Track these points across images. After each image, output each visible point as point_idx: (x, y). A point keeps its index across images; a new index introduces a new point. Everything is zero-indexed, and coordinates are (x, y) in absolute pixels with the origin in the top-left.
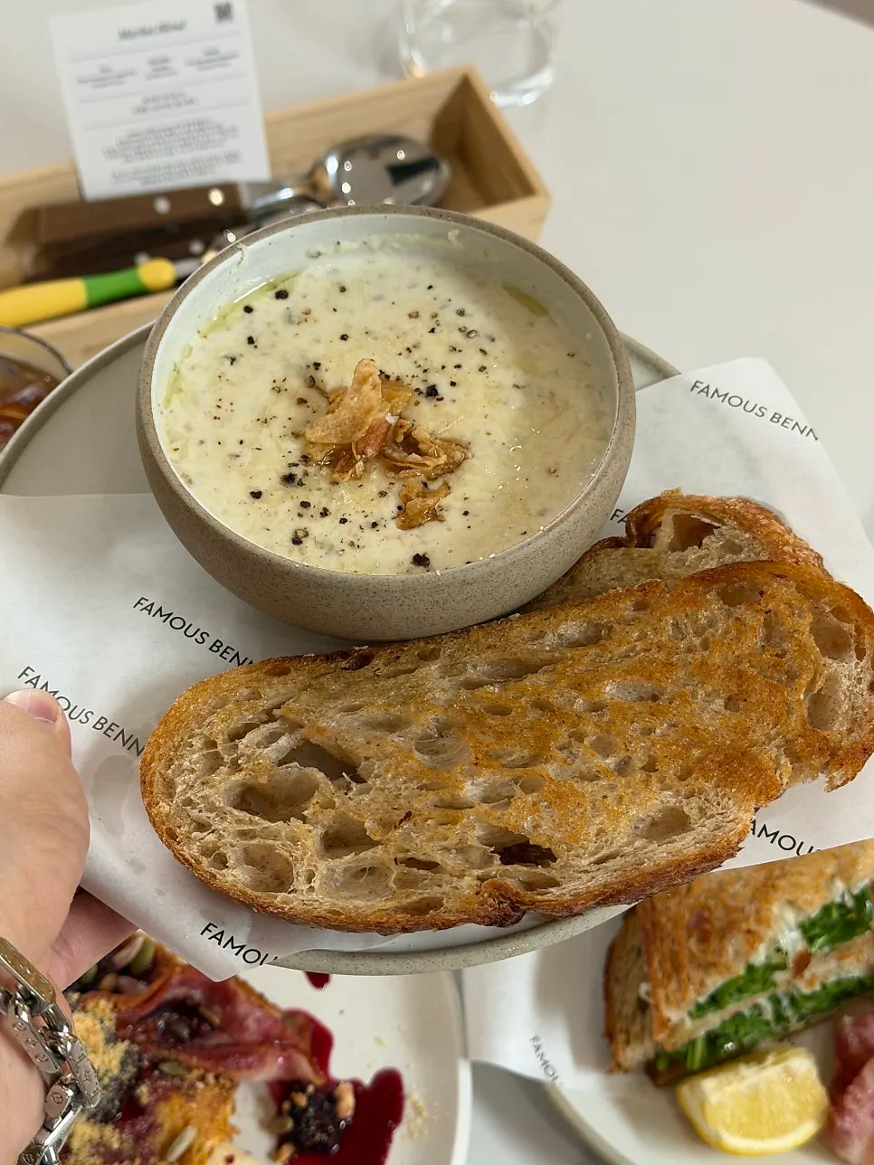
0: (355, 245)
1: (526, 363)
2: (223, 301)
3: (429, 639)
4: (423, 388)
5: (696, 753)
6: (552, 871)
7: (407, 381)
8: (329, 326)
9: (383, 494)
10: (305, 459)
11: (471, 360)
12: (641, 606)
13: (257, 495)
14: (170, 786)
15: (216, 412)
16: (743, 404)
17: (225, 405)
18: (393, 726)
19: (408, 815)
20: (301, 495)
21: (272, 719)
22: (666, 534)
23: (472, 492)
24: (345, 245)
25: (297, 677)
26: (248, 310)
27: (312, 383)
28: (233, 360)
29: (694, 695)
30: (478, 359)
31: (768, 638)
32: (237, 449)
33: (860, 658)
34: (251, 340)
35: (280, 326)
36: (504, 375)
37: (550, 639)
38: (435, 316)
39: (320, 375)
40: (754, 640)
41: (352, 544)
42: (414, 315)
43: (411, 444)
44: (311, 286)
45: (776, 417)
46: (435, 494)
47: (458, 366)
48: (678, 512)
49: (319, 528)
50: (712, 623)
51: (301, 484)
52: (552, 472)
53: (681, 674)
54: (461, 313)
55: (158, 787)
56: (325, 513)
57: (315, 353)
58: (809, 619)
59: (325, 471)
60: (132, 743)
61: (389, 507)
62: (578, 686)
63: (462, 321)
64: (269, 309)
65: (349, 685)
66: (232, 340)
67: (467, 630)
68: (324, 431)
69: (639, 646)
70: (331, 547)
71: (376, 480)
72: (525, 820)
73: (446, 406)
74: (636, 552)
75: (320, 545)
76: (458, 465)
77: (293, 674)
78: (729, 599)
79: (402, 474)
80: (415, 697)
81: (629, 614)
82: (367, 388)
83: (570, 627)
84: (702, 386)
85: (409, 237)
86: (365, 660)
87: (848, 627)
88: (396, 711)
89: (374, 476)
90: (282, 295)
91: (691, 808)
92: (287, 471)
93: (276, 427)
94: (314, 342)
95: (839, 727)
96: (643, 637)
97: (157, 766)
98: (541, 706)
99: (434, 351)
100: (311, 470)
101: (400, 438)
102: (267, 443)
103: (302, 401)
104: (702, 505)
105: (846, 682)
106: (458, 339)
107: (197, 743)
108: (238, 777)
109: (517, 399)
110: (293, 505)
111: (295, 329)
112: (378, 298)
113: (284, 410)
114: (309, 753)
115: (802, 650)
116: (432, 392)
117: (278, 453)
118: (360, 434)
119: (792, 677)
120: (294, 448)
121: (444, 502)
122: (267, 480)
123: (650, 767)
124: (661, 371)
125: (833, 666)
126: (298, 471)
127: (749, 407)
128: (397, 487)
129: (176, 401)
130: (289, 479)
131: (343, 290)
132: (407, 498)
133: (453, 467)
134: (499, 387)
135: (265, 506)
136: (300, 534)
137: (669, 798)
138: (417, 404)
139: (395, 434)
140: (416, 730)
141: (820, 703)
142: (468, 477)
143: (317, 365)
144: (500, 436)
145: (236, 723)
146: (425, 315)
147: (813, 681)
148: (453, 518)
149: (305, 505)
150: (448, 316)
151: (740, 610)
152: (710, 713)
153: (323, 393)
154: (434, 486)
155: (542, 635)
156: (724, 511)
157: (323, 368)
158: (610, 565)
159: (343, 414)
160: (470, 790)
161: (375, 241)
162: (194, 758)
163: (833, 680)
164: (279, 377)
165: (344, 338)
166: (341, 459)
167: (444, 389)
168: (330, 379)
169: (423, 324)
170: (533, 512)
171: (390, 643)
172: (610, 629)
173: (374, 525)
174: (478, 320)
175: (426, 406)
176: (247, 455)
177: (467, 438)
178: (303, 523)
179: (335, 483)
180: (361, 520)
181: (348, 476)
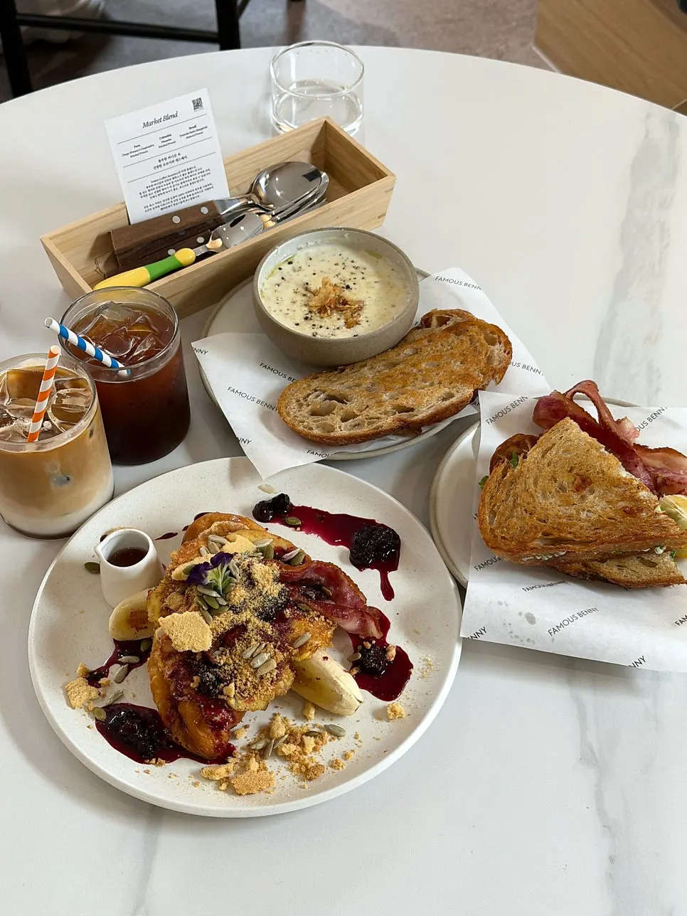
0: (313, 244)
1: (379, 274)
2: (272, 267)
3: (363, 361)
4: (344, 286)
5: (453, 377)
6: (415, 412)
7: (338, 285)
8: (309, 271)
9: (339, 319)
10: (310, 312)
11: (359, 276)
12: (429, 341)
13: (297, 324)
14: (288, 413)
15: (277, 301)
16: (454, 282)
17: (279, 299)
18: (358, 385)
19: (367, 406)
20: (312, 323)
21: (316, 391)
22: (434, 322)
23: (368, 315)
24: (310, 243)
25: (322, 378)
26: (280, 269)
27: (307, 289)
28: (278, 285)
29: (450, 362)
30: (362, 275)
31: (471, 344)
32: (287, 312)
33: (500, 344)
34: (283, 278)
35: (292, 273)
36: (372, 279)
37: (402, 355)
38: (344, 264)
39: (309, 286)
40: (467, 344)
41: (332, 335)
42: (337, 264)
43: (345, 303)
44: (300, 259)
45: (466, 284)
46: (356, 317)
47: (355, 278)
48: (438, 315)
49: (320, 331)
50: (453, 342)
51: (311, 319)
52: (393, 306)
53: (445, 358)
54: (353, 262)
56: (321, 327)
57: (306, 280)
58: (483, 335)
59: (318, 315)
60: (270, 407)
61: (342, 323)
62: (414, 365)
63: (353, 264)
64: (286, 267)
65: (339, 378)
66: (277, 279)
67: (375, 357)
68: (315, 302)
69: (431, 352)
70: (326, 336)
71: (335, 315)
72: (403, 401)
73: (353, 291)
74: (425, 329)
75: (322, 336)
76: (362, 308)
77: (320, 378)
78: (458, 334)
79: (344, 312)
80: (362, 377)
81: (427, 343)
82: (328, 286)
83: (408, 351)
84: (439, 278)
85: (331, 238)
86: (343, 370)
87: (495, 336)
88: (356, 382)
89: (335, 314)
90: (290, 263)
91: (454, 391)
92: (305, 316)
93: (298, 304)
94: (305, 276)
95: (495, 363)
96: (432, 349)
98: (404, 373)
99: (346, 274)
100: (313, 315)
101: (341, 302)
102: (297, 309)
103: (304, 295)
104: (445, 312)
105: (496, 351)
106: (354, 270)
107: (294, 401)
108: (310, 407)
109: (377, 286)
110: (310, 326)
111: (297, 273)
112: (323, 260)
113: (300, 299)
114: (331, 398)
115: (482, 345)
116: (348, 287)
117: (301, 311)
118: (328, 302)
119: (480, 353)
120: (306, 309)
121: (359, 319)
122: (299, 319)
123: (440, 383)
124: (425, 276)
125: (492, 347)
126: (309, 316)
127: (456, 282)
128: (343, 317)
130: (306, 318)
131: (311, 259)
132: (347, 319)
133: (360, 309)
134: (369, 283)
135: (301, 327)
137: (447, 390)
138: (344, 291)
139: (339, 300)
140: (364, 386)
141: (489, 359)
142: (365, 311)
143: (307, 284)
144: (374, 297)
145: (305, 394)
146: (340, 264)
147: (487, 353)
148: (364, 323)
149: (314, 325)
150: (348, 263)
151: (462, 337)
152: (457, 366)
153: (310, 292)
154: (354, 315)
155: (399, 354)
157: (309, 283)
158: (418, 335)
159: (321, 295)
160: (385, 397)
161: (319, 241)
162: (294, 405)
163: (492, 351)
164: (295, 289)
165: (314, 274)
166: (323, 310)
167: (351, 286)
168: (313, 287)
169: (340, 268)
171: (349, 364)
172: (421, 349)
173: (338, 328)
174: (359, 262)
175: (347, 291)
176: (291, 313)
177: (363, 299)
178: (315, 330)
179: (322, 318)
180: (334, 327)
181: (326, 315)
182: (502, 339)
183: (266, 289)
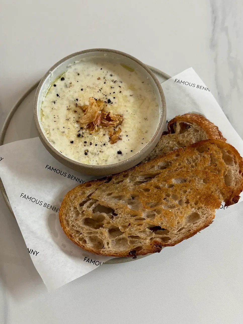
0: (79, 62)
1: (131, 87)
3: (125, 171)
4: (106, 101)
5: (198, 197)
7: (102, 100)
8: (77, 87)
9: (104, 135)
10: (82, 128)
11: (117, 90)
12: (177, 155)
13: (72, 142)
14: (68, 222)
15: (54, 120)
16: (189, 84)
17: (56, 117)
18: (120, 198)
20: (83, 140)
21: (90, 199)
22: (178, 129)
23: (127, 129)
24: (76, 62)
25: (94, 186)
26: (55, 86)
27: (77, 106)
28: (55, 102)
29: (195, 179)
30: (119, 89)
31: (211, 161)
32: (63, 130)
33: (236, 164)
34: (58, 95)
35: (64, 89)
36: (127, 93)
37: (156, 168)
38: (104, 78)
39: (78, 102)
40: (208, 164)
41: (100, 151)
42: (99, 79)
43: (109, 119)
44: (70, 75)
45: (198, 86)
46: (118, 132)
47: (114, 93)
48: (180, 122)
49: (91, 149)
51: (83, 136)
52: (146, 119)
53: (191, 174)
54: (111, 75)
55: (65, 222)
56: (91, 144)
57: (76, 96)
58: (222, 155)
59: (88, 131)
60: (55, 209)
61: (107, 138)
62: (166, 180)
63: (112, 78)
64: (59, 83)
65: (107, 187)
66: (52, 96)
67: (134, 167)
68: (85, 120)
69: (179, 167)
70: (95, 154)
71: (102, 132)
73: (114, 105)
74: (171, 135)
75: (92, 154)
76: (122, 122)
77: (92, 186)
78: (200, 151)
79: (108, 127)
80: (125, 189)
81: (175, 158)
82: (93, 107)
83: (161, 163)
84: (177, 80)
87: (232, 156)
88: (121, 194)
89: (101, 130)
90: (63, 79)
91: (199, 212)
92: (78, 133)
93: (71, 121)
94: (75, 92)
95: (233, 184)
96: (179, 165)
97: (64, 217)
98: (158, 187)
99: (107, 89)
100: (84, 131)
101: (105, 117)
102: (70, 126)
103: (75, 112)
104: (186, 119)
105: (233, 171)
106: (112, 84)
107: (72, 209)
108: (84, 217)
109: (132, 100)
110: (81, 143)
111: (69, 89)
112: (88, 75)
113: (72, 116)
114: (101, 208)
115: (221, 163)
116: (109, 101)
117: (74, 128)
118: (95, 119)
119: (219, 172)
120: (78, 126)
121: (121, 134)
122: (73, 137)
123: (187, 202)
125: (229, 167)
126: (81, 133)
127: (191, 85)
128: (107, 132)
129: (43, 119)
130: (79, 136)
131: (79, 74)
132: (111, 135)
133: (121, 123)
134: (126, 96)
135: (75, 145)
136: (86, 151)
137: (194, 210)
138: (107, 106)
140: (127, 198)
141: (227, 177)
142: (125, 125)
143: (77, 100)
144: (130, 111)
145: (81, 201)
146: (102, 78)
147: (225, 172)
148: (124, 138)
149: (85, 142)
150: (108, 77)
151: (203, 154)
152: (200, 184)
154: (117, 129)
155: (154, 166)
156: (192, 120)
157: (79, 100)
159: (89, 114)
162: (72, 213)
163: (229, 171)
164: (68, 106)
165: (82, 90)
166: (91, 126)
167: (112, 100)
168: (82, 103)
169: (102, 81)
170: (144, 132)
171: (116, 174)
172: (171, 163)
173: (104, 144)
174: (116, 77)
175: (109, 106)
176: (66, 131)
177: (122, 113)
178: (86, 148)
179: (91, 134)
180: (101, 144)
181: (94, 131)
182: (237, 159)
183: (45, 107)
